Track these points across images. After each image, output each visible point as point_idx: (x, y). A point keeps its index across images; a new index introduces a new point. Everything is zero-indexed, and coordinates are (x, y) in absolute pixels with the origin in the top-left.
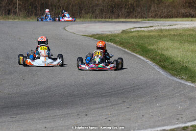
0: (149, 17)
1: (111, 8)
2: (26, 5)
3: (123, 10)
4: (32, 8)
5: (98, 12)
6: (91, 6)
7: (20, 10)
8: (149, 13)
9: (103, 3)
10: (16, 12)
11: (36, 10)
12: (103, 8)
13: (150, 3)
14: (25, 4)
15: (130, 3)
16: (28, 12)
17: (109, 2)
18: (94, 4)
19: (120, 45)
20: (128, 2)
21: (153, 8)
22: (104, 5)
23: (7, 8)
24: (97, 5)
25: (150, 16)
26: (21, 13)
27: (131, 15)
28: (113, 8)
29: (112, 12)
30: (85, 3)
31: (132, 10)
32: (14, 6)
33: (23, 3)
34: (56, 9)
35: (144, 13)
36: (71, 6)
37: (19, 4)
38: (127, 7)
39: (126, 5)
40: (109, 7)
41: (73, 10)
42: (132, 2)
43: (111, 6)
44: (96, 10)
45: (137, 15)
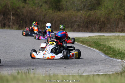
0: (116, 32)
1: (87, 24)
2: (19, 20)
3: (96, 26)
4: (23, 23)
5: (76, 27)
6: (70, 22)
7: (13, 24)
8: (117, 29)
9: (80, 20)
10: (10, 26)
11: (26, 24)
12: (80, 24)
13: (118, 21)
14: (17, 19)
15: (101, 20)
16: (20, 26)
17: (84, 19)
18: (73, 21)
19: (81, 43)
20: (100, 19)
21: (120, 25)
22: (81, 21)
23: (3, 22)
24: (75, 21)
25: (118, 31)
26: (14, 26)
27: (102, 30)
28: (88, 24)
29: (87, 27)
30: (66, 20)
31: (103, 26)
32: (8, 21)
33: (15, 18)
34: (42, 24)
35: (113, 29)
36: (54, 22)
37: (13, 19)
38: (99, 23)
39: (98, 22)
40: (85, 23)
41: (55, 25)
42: (104, 19)
43: (87, 23)
44: (74, 25)
45: (107, 30)
